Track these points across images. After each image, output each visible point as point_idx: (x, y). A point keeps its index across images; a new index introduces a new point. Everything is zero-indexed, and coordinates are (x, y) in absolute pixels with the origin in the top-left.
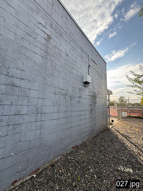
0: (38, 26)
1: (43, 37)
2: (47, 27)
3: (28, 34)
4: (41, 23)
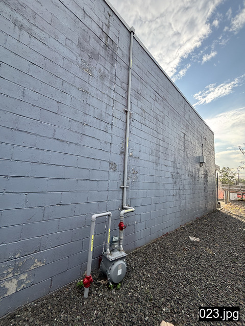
0: (181, 131)
2: (184, 128)
4: (182, 127)
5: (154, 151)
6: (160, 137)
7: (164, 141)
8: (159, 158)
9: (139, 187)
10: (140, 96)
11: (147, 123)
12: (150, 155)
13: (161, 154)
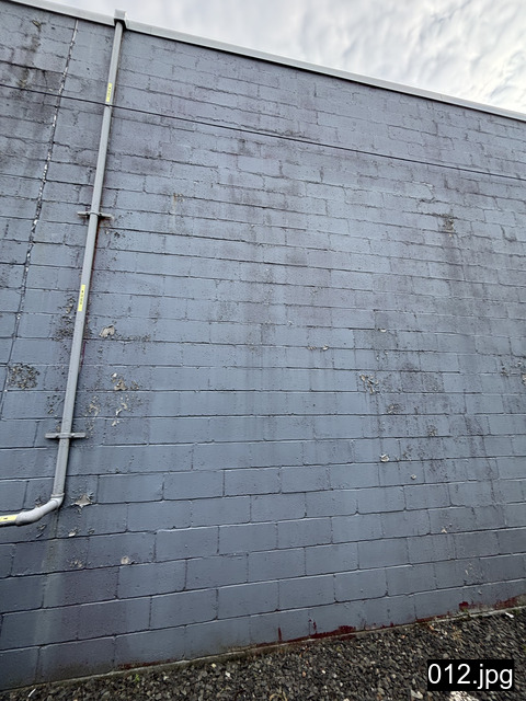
0: (420, 210)
1: (436, 229)
2: (439, 197)
3: (407, 243)
4: (423, 197)
5: (241, 309)
6: (277, 254)
7: (296, 264)
8: (266, 326)
9: (147, 435)
10: (157, 163)
11: (194, 226)
12: (210, 322)
13: (280, 311)
